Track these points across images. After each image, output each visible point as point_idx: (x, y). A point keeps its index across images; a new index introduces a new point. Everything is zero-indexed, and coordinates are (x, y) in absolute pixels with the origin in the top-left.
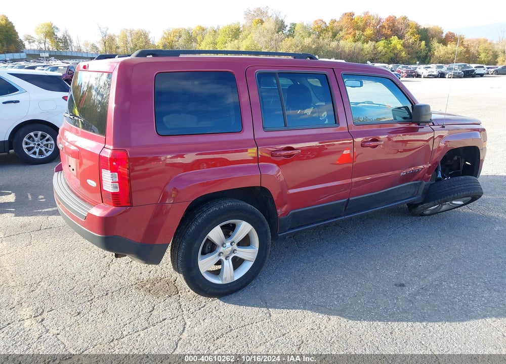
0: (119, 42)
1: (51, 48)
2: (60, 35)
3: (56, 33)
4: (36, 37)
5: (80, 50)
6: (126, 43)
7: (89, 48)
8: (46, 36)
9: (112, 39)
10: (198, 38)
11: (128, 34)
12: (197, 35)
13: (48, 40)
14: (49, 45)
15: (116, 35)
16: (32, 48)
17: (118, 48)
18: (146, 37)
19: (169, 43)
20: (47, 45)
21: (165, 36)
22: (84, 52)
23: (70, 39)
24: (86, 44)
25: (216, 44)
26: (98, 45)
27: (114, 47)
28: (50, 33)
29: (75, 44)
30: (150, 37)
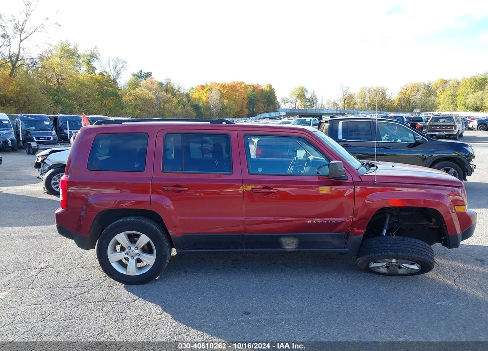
0: (357, 99)
1: (300, 106)
2: (308, 96)
3: (305, 95)
4: (290, 98)
5: (322, 108)
6: (364, 99)
7: (330, 106)
8: (298, 97)
9: (351, 96)
10: (438, 91)
11: (367, 92)
12: (438, 88)
13: (298, 101)
14: (299, 105)
15: (356, 93)
16: (286, 107)
17: (355, 104)
18: (383, 93)
19: (406, 97)
20: (297, 105)
21: (402, 91)
22: (326, 109)
23: (316, 99)
24: (329, 102)
25: (457, 96)
26: (338, 103)
27: (352, 103)
28: (301, 95)
29: (319, 102)
30: (387, 93)
